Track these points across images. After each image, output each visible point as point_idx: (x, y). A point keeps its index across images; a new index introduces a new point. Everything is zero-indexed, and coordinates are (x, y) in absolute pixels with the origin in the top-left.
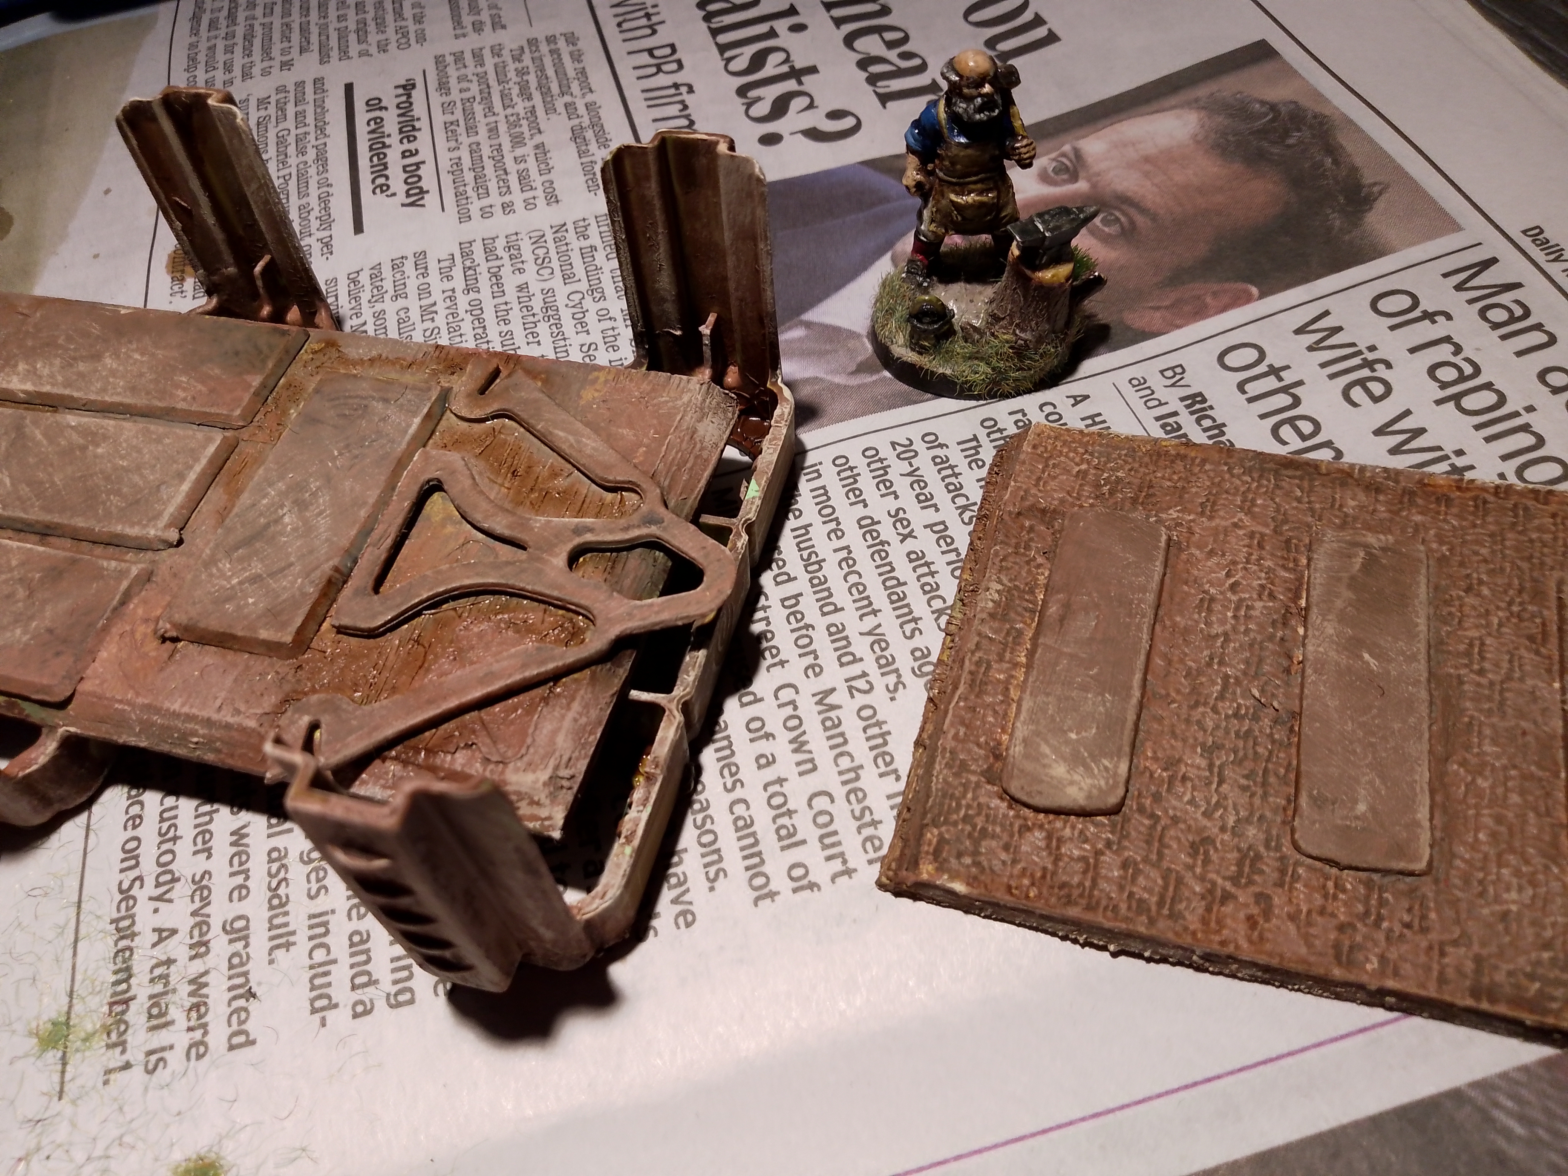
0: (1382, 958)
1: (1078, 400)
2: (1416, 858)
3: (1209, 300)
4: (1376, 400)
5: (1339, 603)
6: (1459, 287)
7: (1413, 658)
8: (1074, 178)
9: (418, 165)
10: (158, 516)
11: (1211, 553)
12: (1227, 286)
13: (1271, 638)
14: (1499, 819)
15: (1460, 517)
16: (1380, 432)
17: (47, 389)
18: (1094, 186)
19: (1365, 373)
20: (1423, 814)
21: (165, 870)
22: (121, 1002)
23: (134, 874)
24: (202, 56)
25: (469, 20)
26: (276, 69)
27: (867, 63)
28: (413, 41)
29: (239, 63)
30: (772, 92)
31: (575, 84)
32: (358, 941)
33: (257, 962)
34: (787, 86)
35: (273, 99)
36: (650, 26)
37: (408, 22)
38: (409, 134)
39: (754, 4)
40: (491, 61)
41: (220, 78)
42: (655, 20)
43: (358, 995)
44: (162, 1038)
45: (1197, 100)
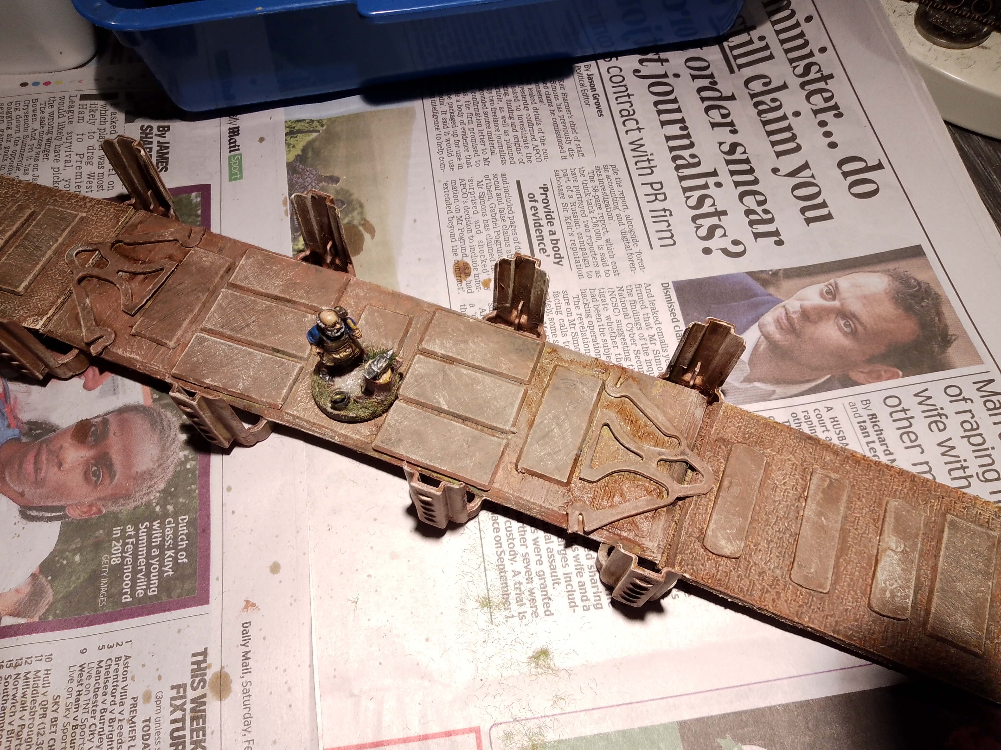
1: (830, 409)
3: (882, 373)
4: (940, 431)
6: (978, 390)
8: (834, 299)
9: (557, 240)
10: (507, 421)
12: (890, 368)
14: (851, 580)
16: (939, 445)
17: (450, 354)
18: (842, 305)
19: (938, 418)
21: (512, 549)
22: (506, 595)
23: (501, 550)
24: (444, 145)
25: (566, 147)
26: (482, 163)
27: (749, 212)
28: (542, 157)
29: (463, 154)
30: (707, 222)
31: (620, 201)
32: (582, 585)
33: (550, 588)
34: (714, 220)
35: (484, 183)
36: (650, 168)
37: (538, 143)
38: (550, 220)
39: (698, 164)
40: (580, 179)
41: (456, 162)
42: (652, 164)
43: (584, 603)
44: (523, 609)
45: (889, 270)
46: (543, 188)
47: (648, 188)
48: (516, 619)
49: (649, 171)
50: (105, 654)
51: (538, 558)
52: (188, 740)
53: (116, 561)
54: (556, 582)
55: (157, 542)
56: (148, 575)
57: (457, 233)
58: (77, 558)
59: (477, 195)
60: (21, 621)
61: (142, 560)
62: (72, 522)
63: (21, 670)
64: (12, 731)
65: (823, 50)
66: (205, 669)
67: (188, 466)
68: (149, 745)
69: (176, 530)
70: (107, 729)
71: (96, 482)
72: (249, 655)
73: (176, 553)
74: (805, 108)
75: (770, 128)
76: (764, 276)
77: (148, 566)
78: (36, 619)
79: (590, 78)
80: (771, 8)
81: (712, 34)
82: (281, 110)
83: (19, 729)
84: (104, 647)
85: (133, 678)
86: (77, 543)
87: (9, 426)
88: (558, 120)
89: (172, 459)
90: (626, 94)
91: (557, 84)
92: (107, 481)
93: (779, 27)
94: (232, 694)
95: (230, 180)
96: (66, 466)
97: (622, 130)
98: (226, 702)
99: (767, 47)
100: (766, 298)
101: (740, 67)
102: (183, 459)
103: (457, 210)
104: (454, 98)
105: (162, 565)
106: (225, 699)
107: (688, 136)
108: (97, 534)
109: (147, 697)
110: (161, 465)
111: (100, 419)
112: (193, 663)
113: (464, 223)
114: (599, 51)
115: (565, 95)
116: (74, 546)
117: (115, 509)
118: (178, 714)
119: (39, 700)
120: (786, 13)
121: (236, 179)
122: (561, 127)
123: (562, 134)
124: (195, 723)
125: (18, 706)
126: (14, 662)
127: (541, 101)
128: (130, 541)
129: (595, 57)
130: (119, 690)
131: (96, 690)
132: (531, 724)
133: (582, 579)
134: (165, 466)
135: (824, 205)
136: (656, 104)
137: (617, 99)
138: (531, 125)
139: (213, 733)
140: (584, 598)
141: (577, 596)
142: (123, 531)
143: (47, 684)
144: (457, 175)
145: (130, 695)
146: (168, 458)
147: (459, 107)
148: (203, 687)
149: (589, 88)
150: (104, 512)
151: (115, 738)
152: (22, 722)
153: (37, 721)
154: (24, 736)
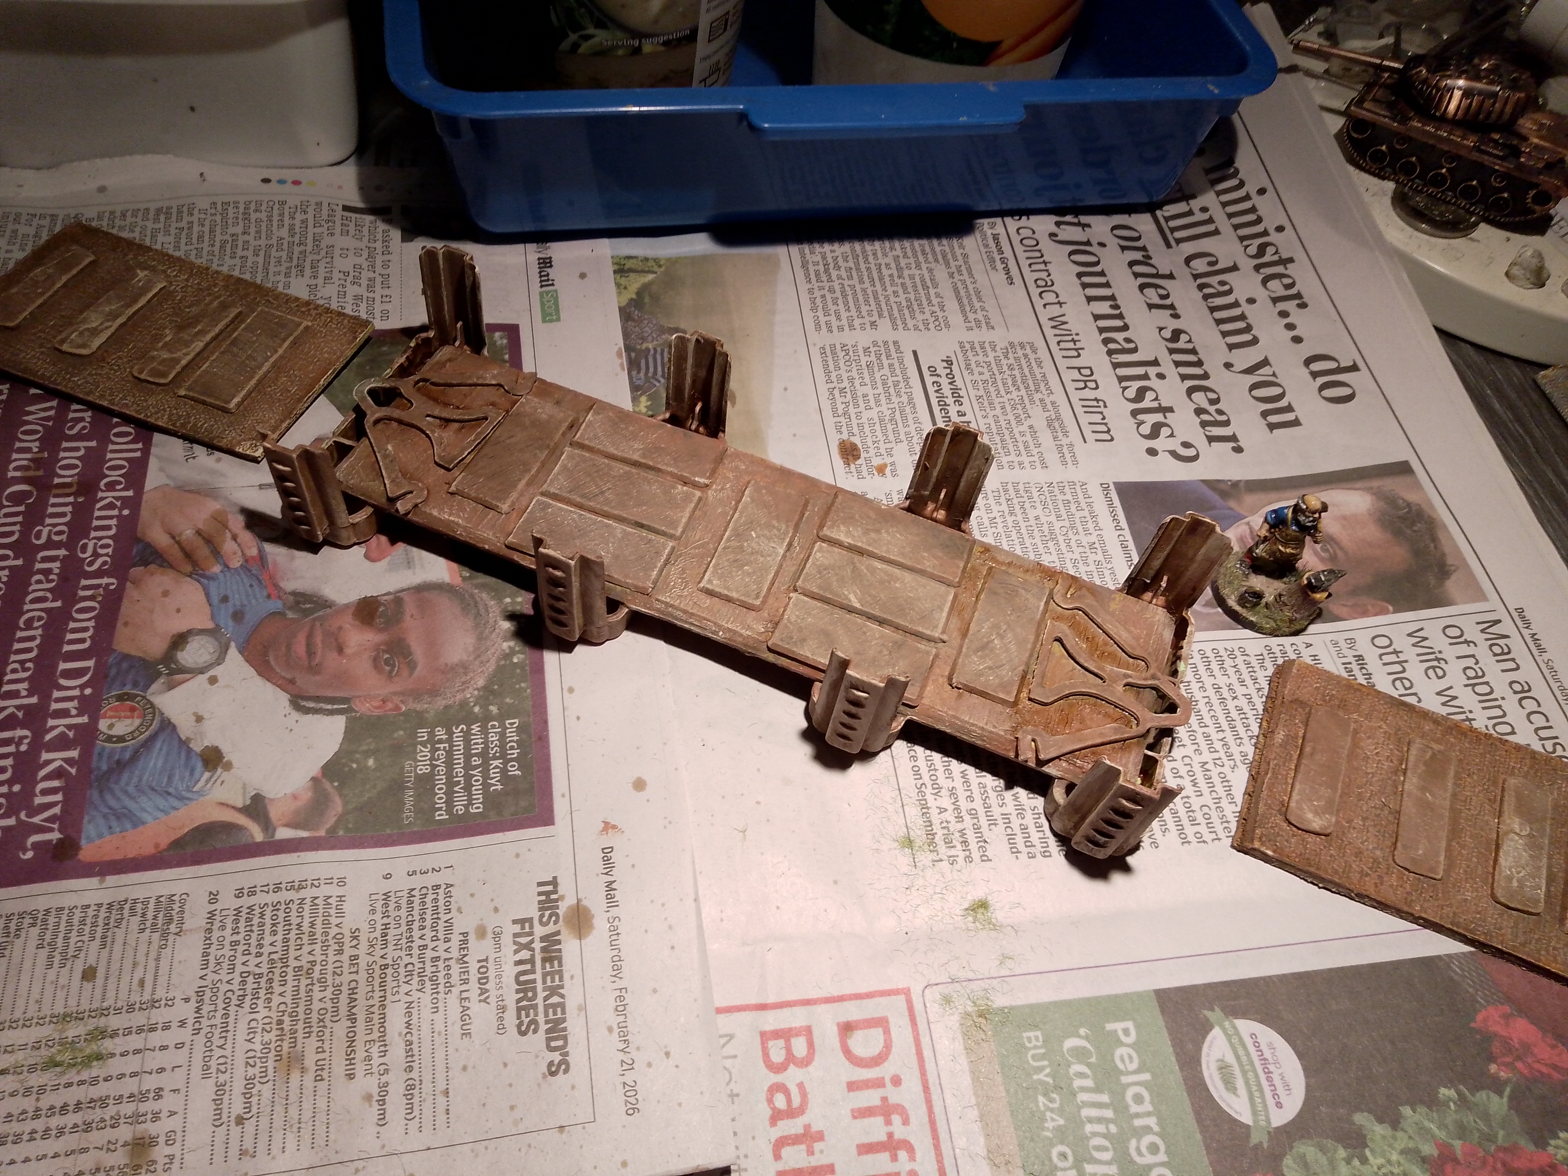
0: (1421, 906)
1: (1309, 645)
2: (1437, 874)
3: (1370, 608)
4: (1439, 678)
5: (1419, 771)
6: (1483, 631)
7: (1445, 799)
10: (936, 627)
11: (1369, 737)
12: (1379, 603)
13: (1390, 779)
14: (1468, 867)
15: (1469, 743)
16: (1439, 694)
19: (1435, 663)
20: (1442, 858)
21: (934, 783)
22: (931, 835)
23: (921, 782)
24: (818, 301)
25: (971, 316)
26: (868, 326)
27: (1199, 411)
28: (942, 325)
29: (844, 315)
30: (1152, 419)
31: (1042, 385)
32: (1023, 828)
33: (985, 829)
34: (1158, 417)
35: (872, 349)
36: (1076, 350)
37: (936, 308)
38: (958, 401)
39: (1135, 350)
40: (991, 354)
41: (835, 323)
42: (1078, 345)
43: (1029, 850)
44: (953, 852)
45: (1371, 488)
46: (947, 361)
47: (1075, 375)
48: (945, 864)
49: (1075, 354)
50: (417, 882)
51: (969, 793)
52: (539, 985)
53: (423, 769)
54: (993, 823)
55: (478, 749)
56: (468, 787)
57: (841, 408)
58: (371, 762)
59: (863, 363)
60: (304, 834)
61: (459, 770)
62: (360, 718)
63: (308, 893)
64: (300, 968)
65: (1280, 229)
66: (556, 900)
67: (515, 660)
68: (487, 991)
69: (502, 736)
70: (429, 970)
71: (391, 672)
72: (614, 886)
73: (505, 764)
74: (1261, 295)
75: (1219, 315)
76: (1222, 486)
77: (468, 777)
78: (322, 833)
79: (996, 237)
80: (1214, 176)
81: (1143, 199)
82: (605, 242)
83: (309, 965)
84: (414, 872)
85: (460, 910)
86: (368, 744)
87: (269, 596)
88: (959, 284)
89: (493, 650)
90: (1041, 260)
91: (955, 242)
92: (405, 673)
93: (1225, 198)
94: (595, 932)
95: (544, 321)
96: (348, 651)
97: (1039, 303)
98: (588, 941)
99: (1210, 221)
100: (1226, 512)
101: (1178, 241)
102: (508, 651)
103: (840, 379)
104: (827, 247)
105: (486, 776)
106: (585, 937)
107: (1120, 316)
108: (396, 735)
109: (481, 932)
110: (479, 656)
111: (391, 597)
112: (540, 894)
113: (849, 395)
114: (1006, 206)
115: (965, 256)
116: (364, 748)
117: (418, 707)
118: (525, 954)
119: (333, 931)
120: (1234, 182)
121: (551, 321)
122: (963, 293)
123: (965, 301)
124: (548, 965)
125: (305, 938)
126: (296, 884)
127: (936, 260)
128: (442, 746)
129: (1002, 214)
130: (441, 924)
131: (410, 923)
132: (974, 986)
133: (1024, 822)
134: (483, 658)
135: (1289, 409)
136: (1080, 275)
137: (1030, 265)
138: (925, 287)
139: (572, 977)
140: (1029, 844)
141: (1019, 840)
142: (432, 734)
143: (340, 914)
144: (837, 338)
145: (457, 929)
146: (487, 650)
147: (835, 259)
148: (556, 923)
149: (994, 249)
150: (404, 709)
151: (442, 980)
152: (311, 958)
153: (331, 958)
154: (316, 975)
